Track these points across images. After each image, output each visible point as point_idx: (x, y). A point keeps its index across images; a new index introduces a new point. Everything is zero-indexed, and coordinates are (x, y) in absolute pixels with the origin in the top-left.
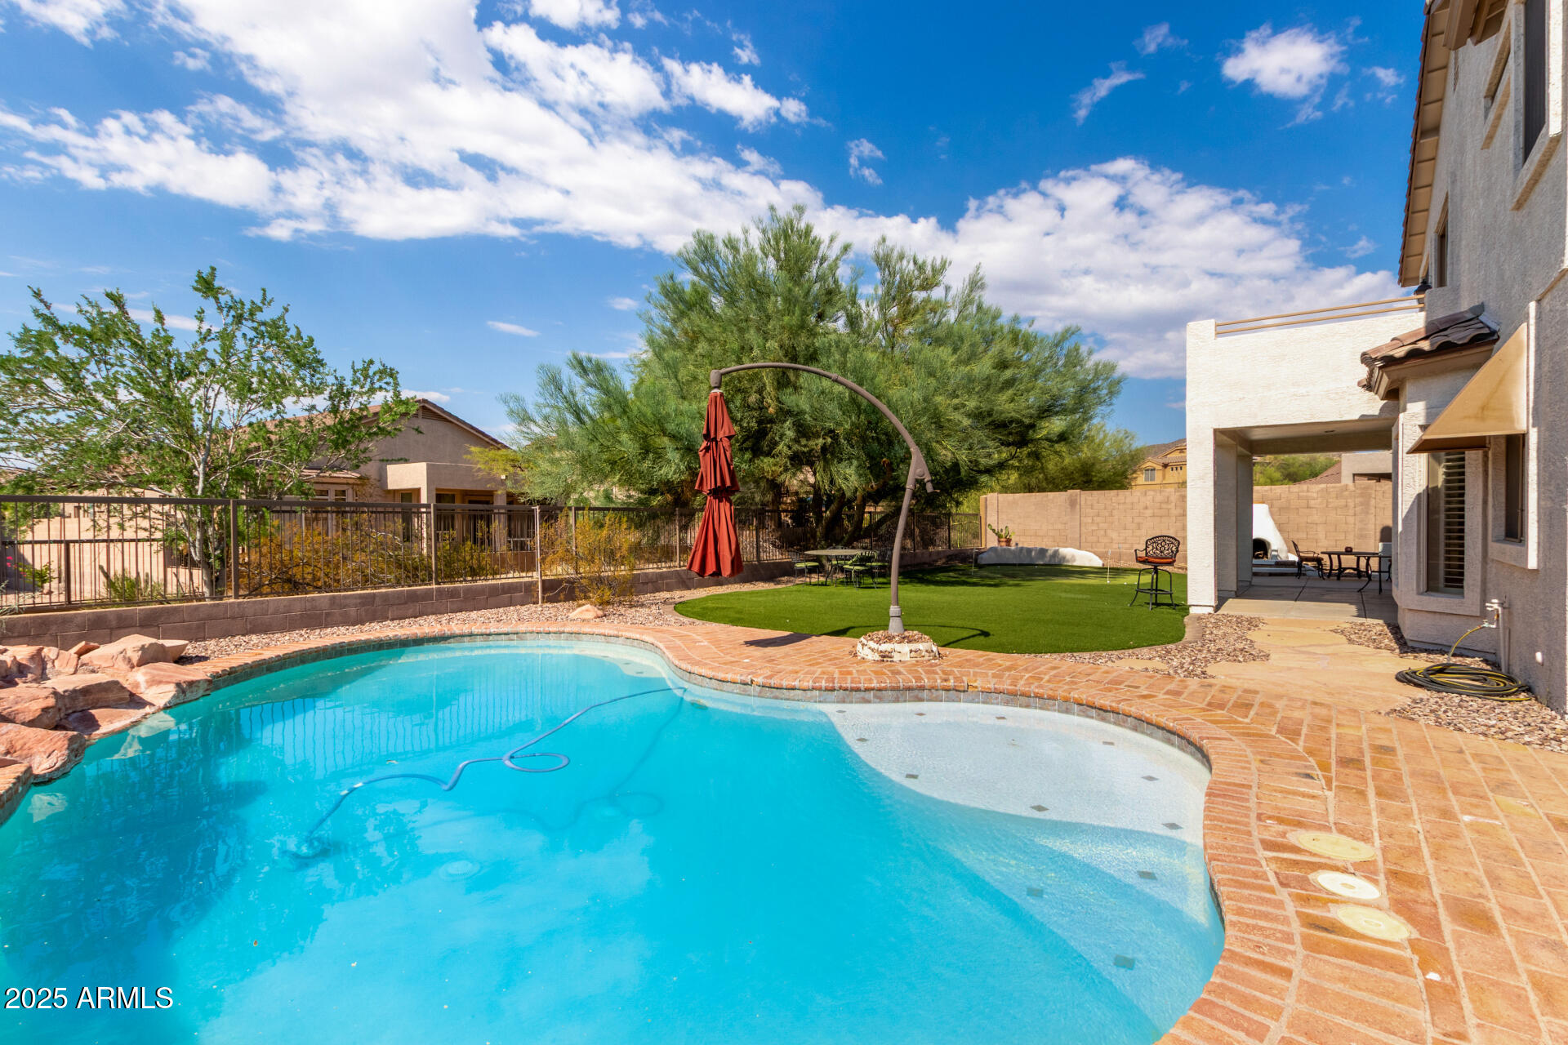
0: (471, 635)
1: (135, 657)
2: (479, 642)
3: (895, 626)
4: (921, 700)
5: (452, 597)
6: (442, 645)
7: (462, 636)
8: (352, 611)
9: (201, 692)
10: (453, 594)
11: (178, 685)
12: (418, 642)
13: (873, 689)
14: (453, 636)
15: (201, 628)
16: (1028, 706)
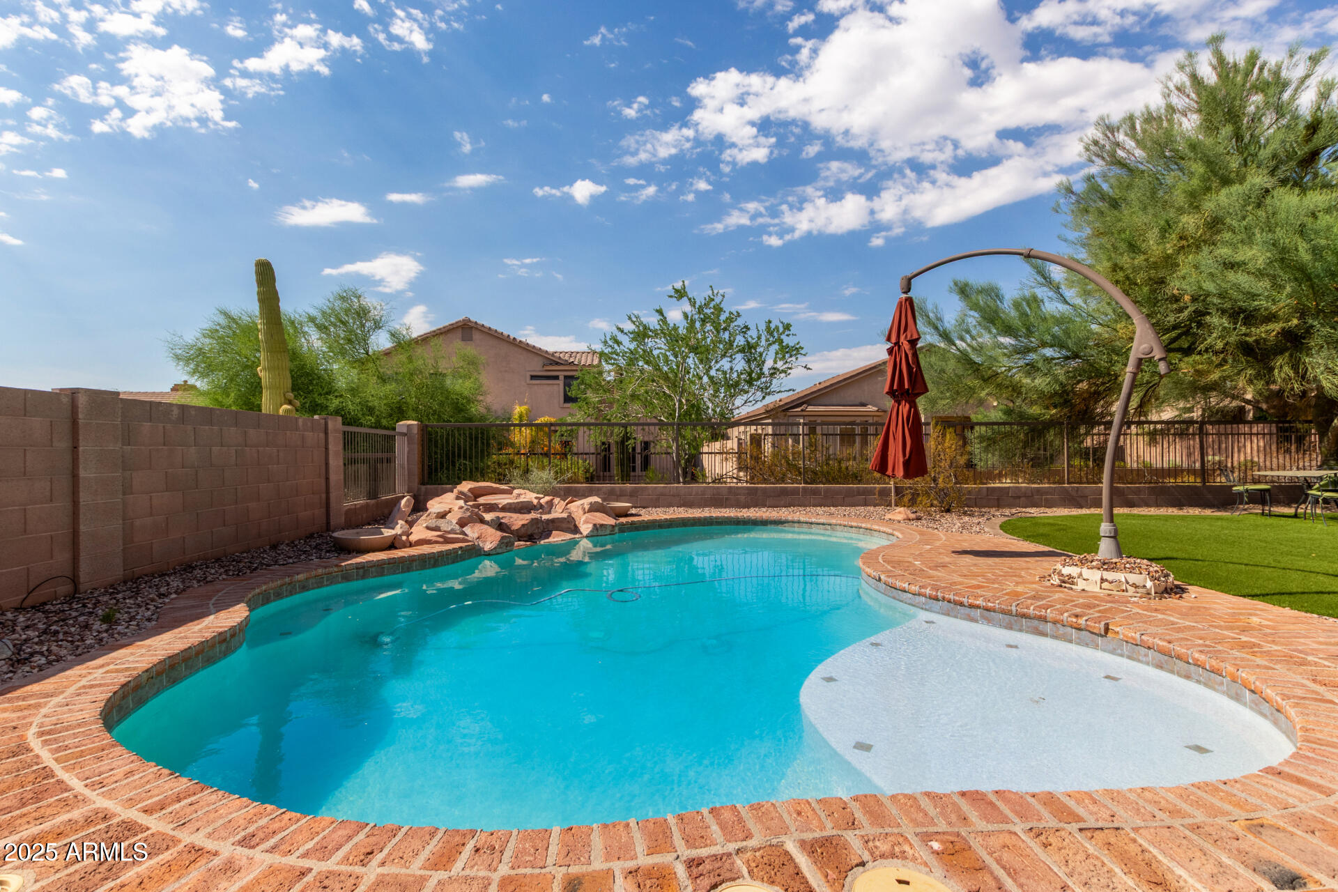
0: (799, 522)
1: (587, 507)
2: (805, 528)
3: (1106, 548)
4: (1044, 634)
5: (814, 494)
6: (780, 527)
7: (793, 522)
8: (742, 498)
9: (608, 532)
10: (815, 492)
11: (595, 525)
12: (764, 523)
13: (978, 607)
14: (786, 522)
15: (658, 499)
16: (1188, 677)
